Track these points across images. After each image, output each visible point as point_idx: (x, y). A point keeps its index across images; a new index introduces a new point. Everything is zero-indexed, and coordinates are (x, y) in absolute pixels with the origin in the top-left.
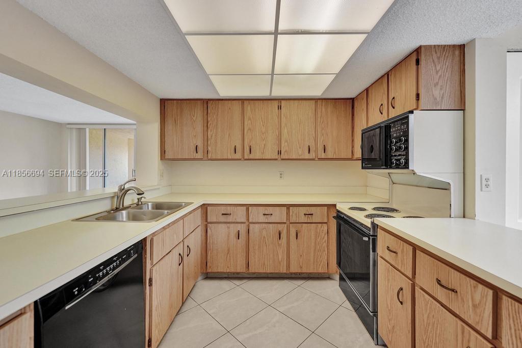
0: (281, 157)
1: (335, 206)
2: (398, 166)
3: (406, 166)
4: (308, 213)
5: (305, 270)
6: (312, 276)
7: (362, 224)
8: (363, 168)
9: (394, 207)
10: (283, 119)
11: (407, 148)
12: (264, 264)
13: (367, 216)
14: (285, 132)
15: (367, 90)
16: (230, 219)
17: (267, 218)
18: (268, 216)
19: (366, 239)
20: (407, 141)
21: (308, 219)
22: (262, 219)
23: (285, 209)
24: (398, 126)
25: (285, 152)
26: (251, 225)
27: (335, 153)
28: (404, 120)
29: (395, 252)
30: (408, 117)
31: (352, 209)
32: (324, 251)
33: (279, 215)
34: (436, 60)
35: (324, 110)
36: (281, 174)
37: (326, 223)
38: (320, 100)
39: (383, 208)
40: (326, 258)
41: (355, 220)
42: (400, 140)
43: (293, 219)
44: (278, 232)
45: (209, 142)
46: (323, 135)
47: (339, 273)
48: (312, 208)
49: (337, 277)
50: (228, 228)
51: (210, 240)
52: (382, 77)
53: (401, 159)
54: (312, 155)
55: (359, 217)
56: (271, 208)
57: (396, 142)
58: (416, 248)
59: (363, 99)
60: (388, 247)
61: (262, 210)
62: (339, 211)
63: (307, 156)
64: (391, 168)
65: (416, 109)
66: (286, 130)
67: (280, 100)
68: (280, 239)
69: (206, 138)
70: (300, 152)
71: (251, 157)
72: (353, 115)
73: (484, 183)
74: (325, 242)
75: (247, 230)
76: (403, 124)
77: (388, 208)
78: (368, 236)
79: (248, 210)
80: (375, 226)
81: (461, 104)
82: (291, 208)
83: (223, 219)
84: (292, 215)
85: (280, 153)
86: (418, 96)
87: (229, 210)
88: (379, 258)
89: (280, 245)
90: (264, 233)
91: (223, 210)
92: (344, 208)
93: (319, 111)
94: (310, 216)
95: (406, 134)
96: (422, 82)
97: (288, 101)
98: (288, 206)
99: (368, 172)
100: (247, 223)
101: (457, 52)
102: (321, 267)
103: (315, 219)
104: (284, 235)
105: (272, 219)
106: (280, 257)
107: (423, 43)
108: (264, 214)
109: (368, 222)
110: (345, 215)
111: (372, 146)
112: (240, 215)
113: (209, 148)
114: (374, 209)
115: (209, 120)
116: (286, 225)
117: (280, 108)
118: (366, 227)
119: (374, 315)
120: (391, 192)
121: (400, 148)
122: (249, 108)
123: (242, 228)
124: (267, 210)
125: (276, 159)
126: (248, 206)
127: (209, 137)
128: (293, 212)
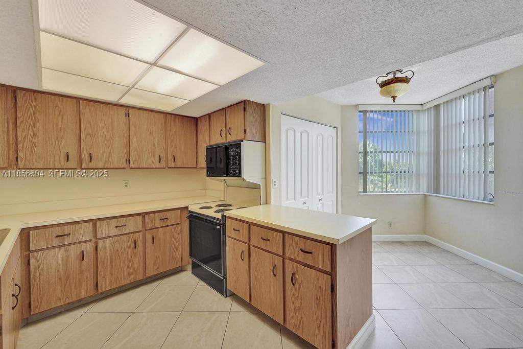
0: (129, 165)
1: (187, 208)
2: (234, 175)
3: (240, 175)
4: (163, 218)
5: (161, 271)
6: (166, 274)
7: (214, 218)
8: (208, 176)
9: (228, 203)
10: (132, 128)
11: (240, 164)
12: (118, 278)
13: (216, 212)
14: (134, 140)
15: (209, 115)
16: (69, 240)
17: (120, 230)
18: (121, 228)
19: (218, 227)
20: (240, 159)
21: (164, 223)
22: (113, 232)
23: (140, 218)
24: (234, 149)
25: (135, 161)
26: (100, 242)
27: (183, 163)
28: (238, 145)
29: (238, 231)
30: (240, 144)
31: (202, 208)
32: (178, 248)
33: (133, 225)
34: (253, 111)
35: (172, 123)
36: (126, 183)
37: (179, 224)
38: (170, 115)
39: (222, 205)
40: (180, 253)
41: (207, 216)
42: (236, 158)
43: (149, 226)
44: (133, 242)
45: (20, 146)
46: (172, 146)
47: (191, 262)
48: (167, 213)
49: (190, 267)
50: (67, 251)
51: (35, 272)
52: (221, 110)
53: (236, 171)
54: (163, 164)
55: (210, 213)
56: (124, 219)
57: (233, 159)
58: (250, 224)
59: (206, 121)
60: (234, 229)
61: (113, 223)
62: (191, 212)
63: (157, 165)
64: (229, 176)
65: (244, 139)
66: (135, 140)
67: (128, 107)
68: (135, 248)
69: (13, 140)
70: (151, 162)
71: (92, 165)
72: (197, 132)
73: (274, 184)
74: (179, 240)
75: (94, 248)
76: (237, 148)
77: (226, 204)
78: (219, 225)
79: (95, 225)
80: (224, 217)
81: (264, 139)
82: (147, 216)
83: (58, 242)
84: (148, 223)
85: (129, 161)
86: (245, 131)
87: (67, 229)
88: (227, 238)
89: (135, 254)
90: (117, 245)
91: (58, 231)
92: (195, 208)
93: (168, 125)
94: (165, 220)
95: (239, 154)
96: (247, 123)
97: (137, 110)
98: (143, 215)
99: (211, 179)
100: (94, 240)
101: (262, 108)
102: (175, 263)
103: (169, 222)
104: (140, 244)
105: (125, 230)
106: (136, 266)
107: (247, 99)
108: (116, 227)
109: (219, 216)
110: (198, 214)
111: (211, 158)
112: (86, 233)
113: (21, 154)
114: (217, 206)
115: (19, 115)
116: (141, 233)
117: (128, 115)
118: (218, 219)
119: (224, 278)
120: (226, 191)
121: (236, 163)
122: (87, 110)
123: (88, 248)
124: (120, 221)
125: (125, 168)
126: (94, 222)
127: (19, 139)
128: (149, 219)
